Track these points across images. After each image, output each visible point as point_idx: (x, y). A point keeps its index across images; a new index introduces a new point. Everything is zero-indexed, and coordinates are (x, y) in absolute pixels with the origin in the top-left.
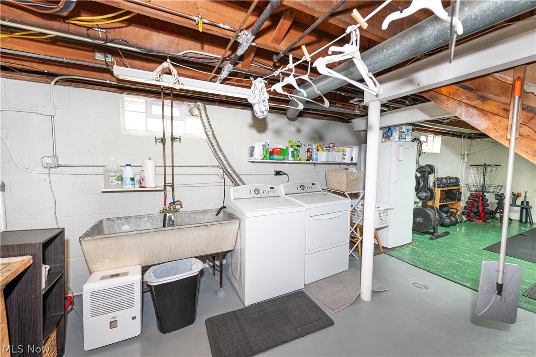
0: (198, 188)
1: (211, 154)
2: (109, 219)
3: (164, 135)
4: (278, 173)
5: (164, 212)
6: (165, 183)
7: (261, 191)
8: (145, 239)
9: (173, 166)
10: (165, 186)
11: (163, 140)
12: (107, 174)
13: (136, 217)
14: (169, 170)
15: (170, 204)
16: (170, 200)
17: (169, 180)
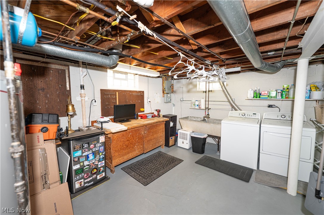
0: (221, 111)
1: (224, 96)
2: (190, 117)
3: (206, 90)
4: (270, 106)
5: (204, 117)
6: (206, 107)
7: (246, 115)
8: (195, 123)
9: (208, 101)
10: (206, 108)
11: (206, 92)
12: (191, 104)
13: (197, 117)
14: (207, 102)
15: (207, 115)
16: (207, 113)
17: (207, 106)
